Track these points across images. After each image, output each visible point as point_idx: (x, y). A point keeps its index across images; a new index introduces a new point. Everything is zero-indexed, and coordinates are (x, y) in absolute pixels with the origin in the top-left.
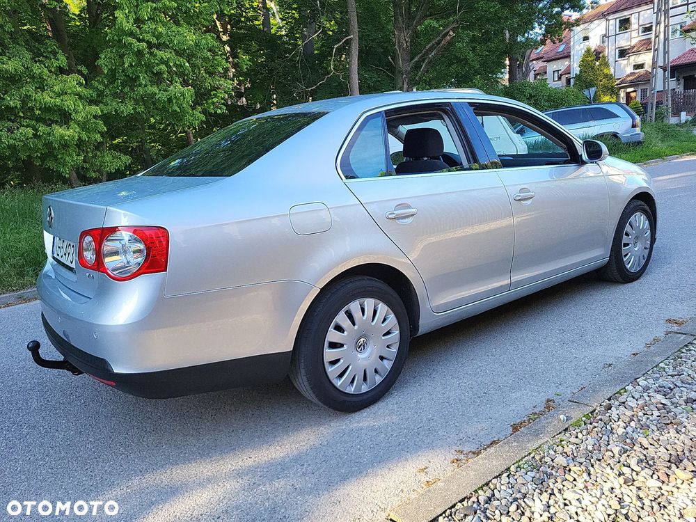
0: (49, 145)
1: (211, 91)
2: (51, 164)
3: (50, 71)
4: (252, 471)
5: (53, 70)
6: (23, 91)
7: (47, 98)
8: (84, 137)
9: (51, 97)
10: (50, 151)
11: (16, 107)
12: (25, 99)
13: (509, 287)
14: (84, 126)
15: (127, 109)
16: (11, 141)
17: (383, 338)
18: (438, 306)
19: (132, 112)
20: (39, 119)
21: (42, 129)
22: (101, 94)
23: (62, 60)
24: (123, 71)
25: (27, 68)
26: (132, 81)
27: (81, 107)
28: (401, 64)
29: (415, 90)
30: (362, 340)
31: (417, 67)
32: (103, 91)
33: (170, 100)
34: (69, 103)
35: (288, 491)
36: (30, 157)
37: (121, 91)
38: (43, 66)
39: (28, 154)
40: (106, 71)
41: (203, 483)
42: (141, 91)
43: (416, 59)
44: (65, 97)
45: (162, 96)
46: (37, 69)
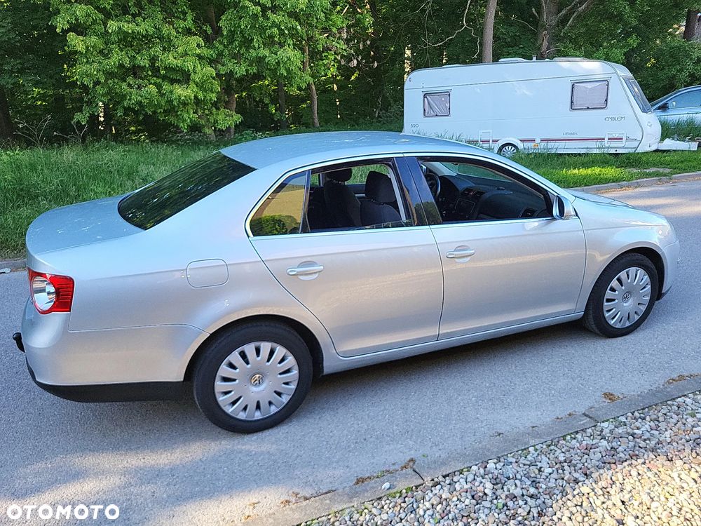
0: (170, 102)
1: (323, 52)
2: (172, 119)
3: (178, 32)
4: (137, 470)
5: (180, 30)
6: (152, 52)
7: (171, 59)
8: (201, 96)
9: (175, 58)
10: (171, 109)
11: (145, 66)
12: (153, 60)
13: (438, 337)
14: (201, 86)
15: (240, 70)
16: (139, 98)
17: (279, 376)
18: (345, 352)
19: (245, 73)
20: (164, 78)
21: (166, 87)
22: (221, 54)
23: (189, 22)
24: (240, 33)
25: (159, 29)
26: (247, 43)
27: (199, 68)
28: (545, 17)
29: (534, 59)
30: (258, 375)
31: (564, 21)
32: (222, 52)
33: (278, 63)
34: (189, 65)
35: (147, 497)
36: (155, 112)
37: (238, 51)
38: (171, 27)
39: (153, 109)
40: (225, 33)
41: (99, 473)
42: (253, 53)
43: (563, 12)
44: (188, 58)
45: (271, 59)
46: (167, 29)
